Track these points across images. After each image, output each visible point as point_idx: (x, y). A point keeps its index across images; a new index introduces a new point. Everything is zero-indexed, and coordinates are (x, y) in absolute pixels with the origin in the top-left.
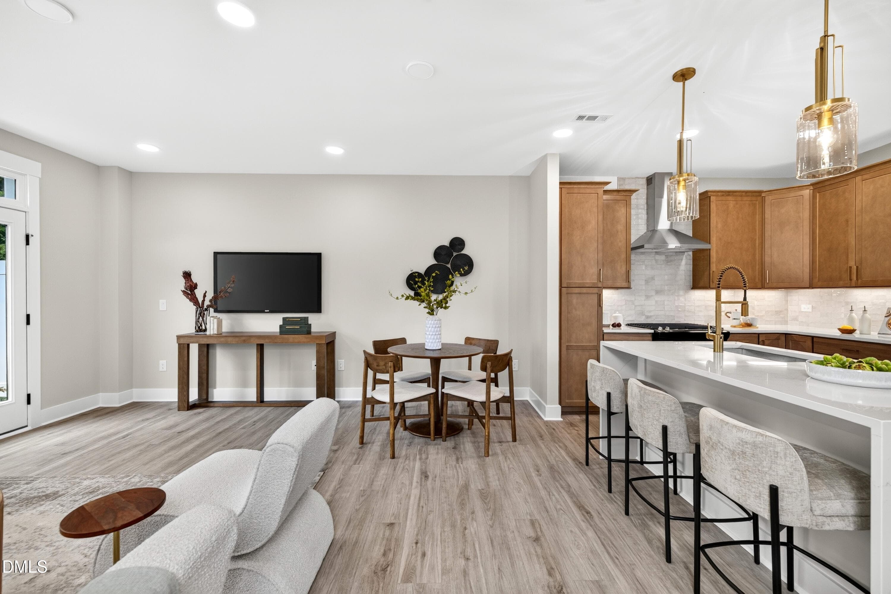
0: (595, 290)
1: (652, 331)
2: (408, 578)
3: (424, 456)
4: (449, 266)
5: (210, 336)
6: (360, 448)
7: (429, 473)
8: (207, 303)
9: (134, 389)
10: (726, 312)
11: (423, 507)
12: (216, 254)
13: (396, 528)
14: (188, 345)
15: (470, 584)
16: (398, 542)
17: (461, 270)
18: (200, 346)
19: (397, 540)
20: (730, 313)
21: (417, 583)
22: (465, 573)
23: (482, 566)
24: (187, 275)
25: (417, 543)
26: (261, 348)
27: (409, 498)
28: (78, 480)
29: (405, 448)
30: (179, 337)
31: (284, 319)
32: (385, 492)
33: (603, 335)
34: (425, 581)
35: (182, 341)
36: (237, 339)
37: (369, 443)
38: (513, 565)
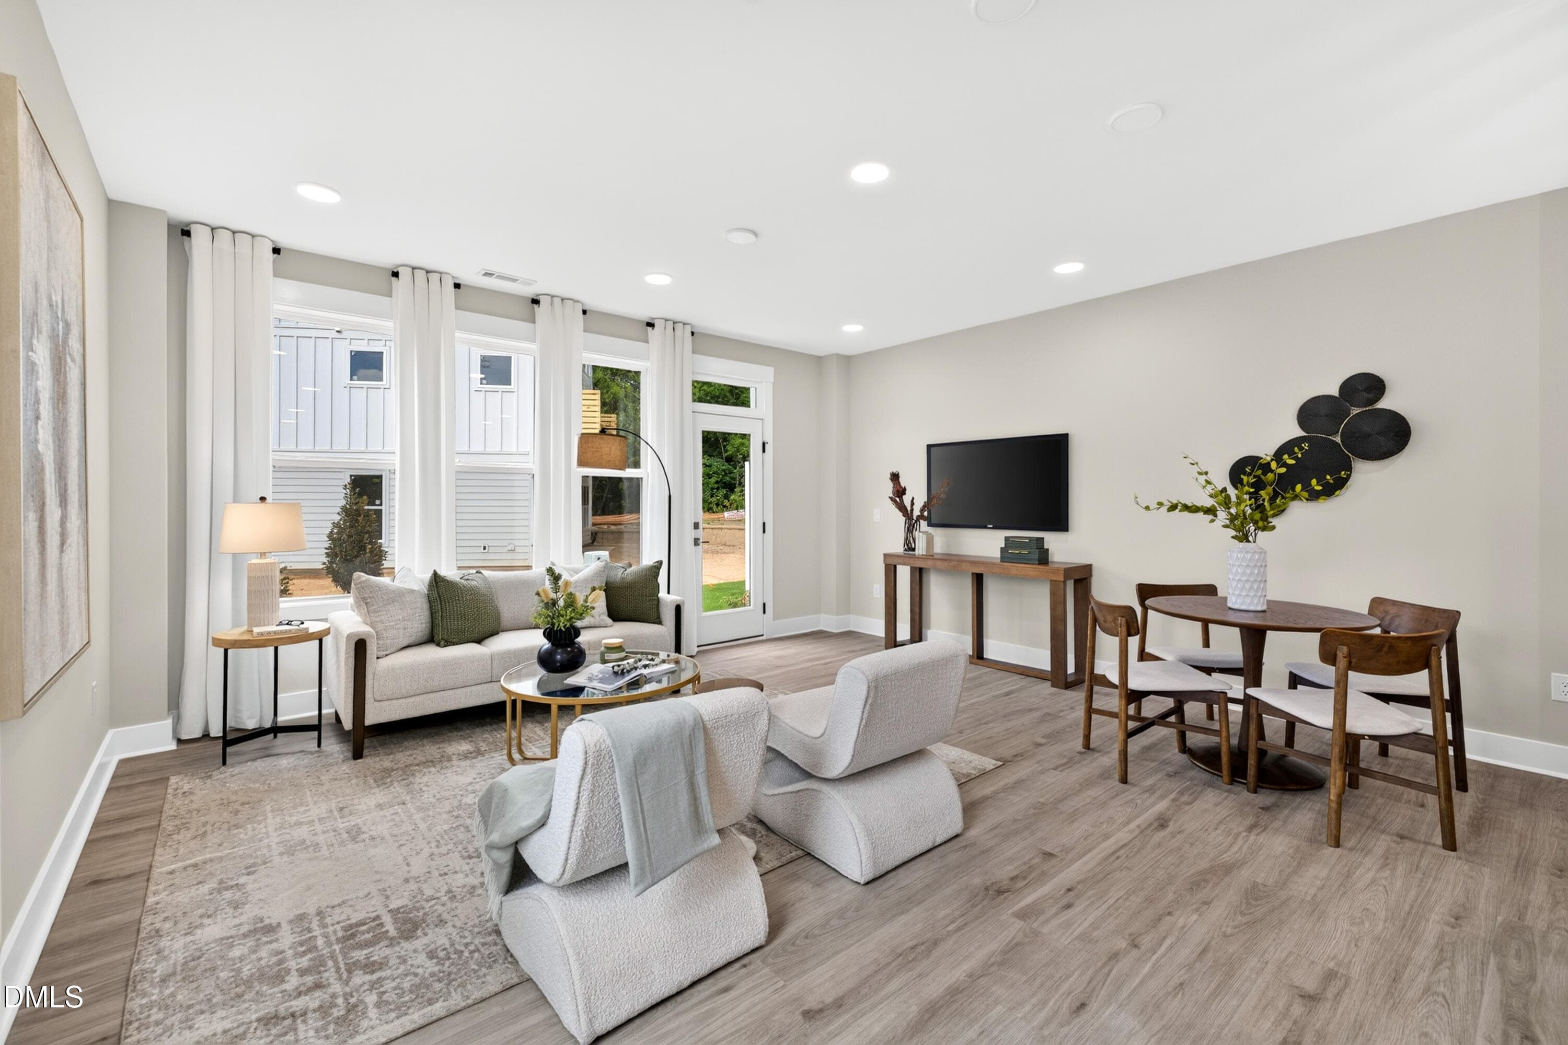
2: (1022, 915)
3: (1185, 798)
4: (1338, 439)
5: (919, 558)
6: (1080, 753)
7: (1171, 824)
8: (916, 513)
9: (851, 616)
11: (1118, 858)
12: (929, 447)
13: (1054, 861)
14: (895, 567)
15: (1110, 971)
16: (1043, 877)
17: (1296, 449)
18: (913, 569)
19: (1044, 873)
21: (1032, 926)
22: (1114, 956)
23: (1155, 964)
24: (895, 477)
25: (1069, 890)
26: (979, 580)
27: (1104, 840)
28: (776, 692)
29: (1159, 776)
30: (886, 556)
31: (1007, 539)
32: (1073, 817)
34: (1045, 930)
35: (890, 561)
36: (946, 564)
37: (1099, 751)
38: (1215, 994)
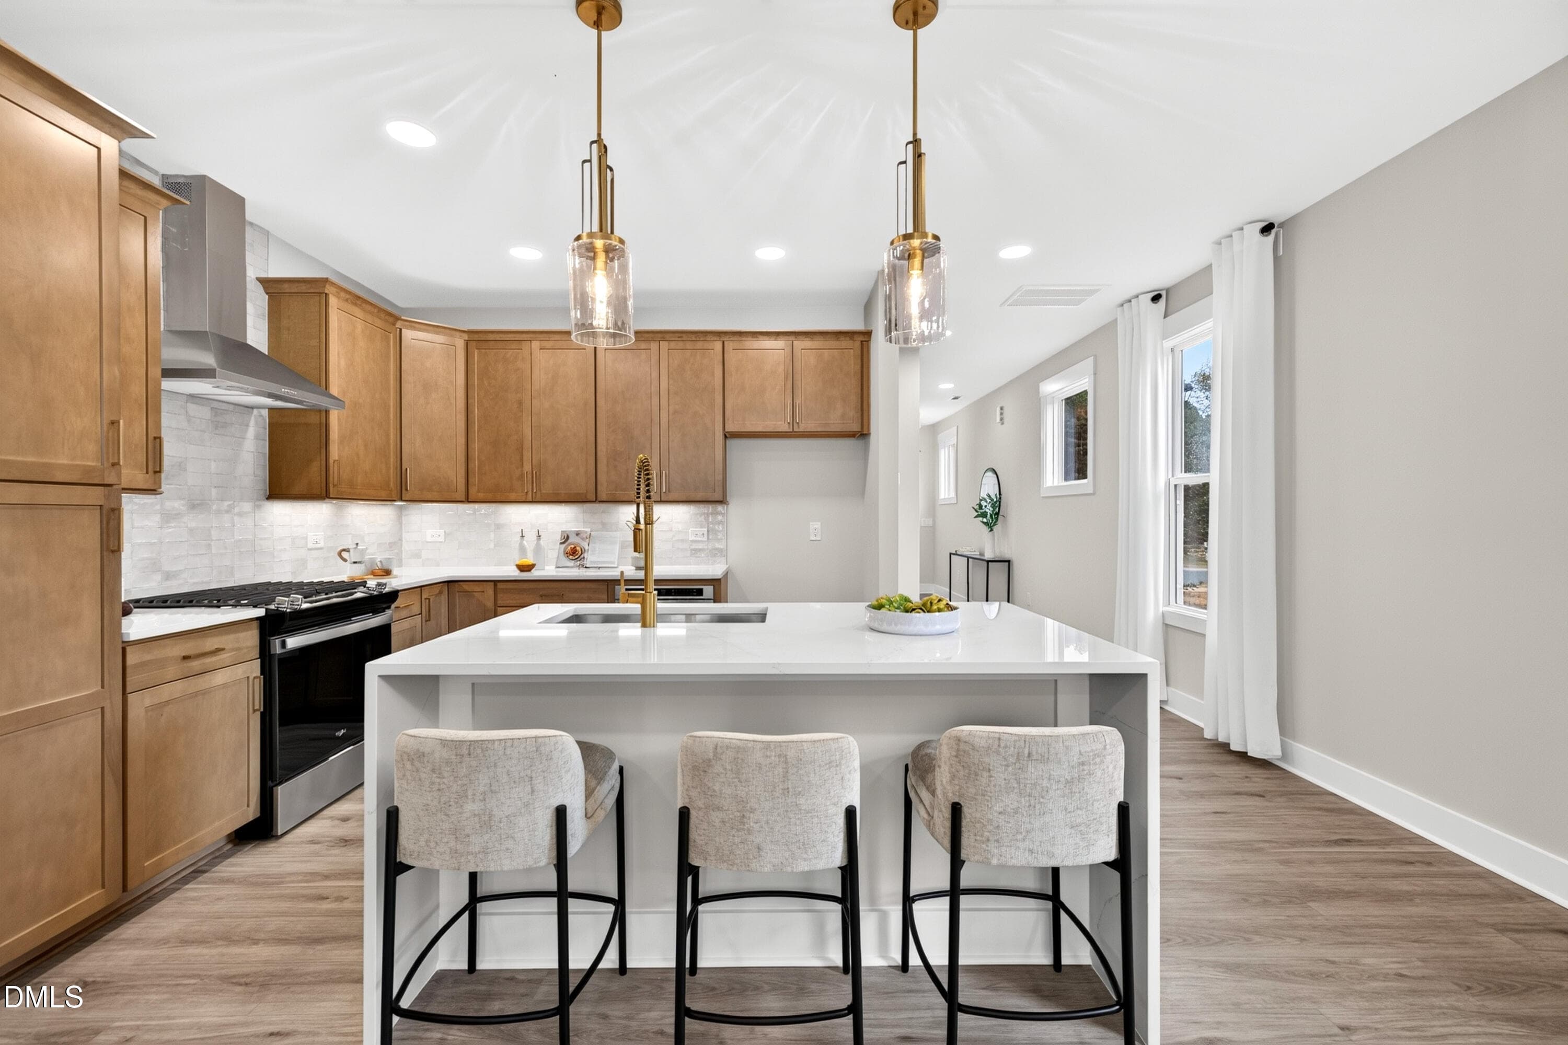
0: (95, 496)
1: (260, 612)
10: (341, 548)
20: (347, 550)
33: (124, 650)
